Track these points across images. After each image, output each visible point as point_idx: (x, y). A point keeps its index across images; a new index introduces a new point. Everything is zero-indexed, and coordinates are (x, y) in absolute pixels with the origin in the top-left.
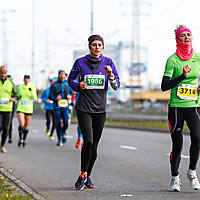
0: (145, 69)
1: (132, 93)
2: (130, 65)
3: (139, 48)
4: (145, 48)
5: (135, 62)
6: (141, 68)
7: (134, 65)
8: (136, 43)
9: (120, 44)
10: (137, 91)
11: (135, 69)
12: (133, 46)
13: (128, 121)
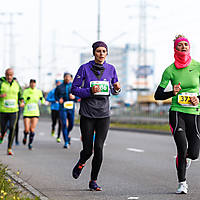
0: (152, 72)
1: (139, 95)
2: (136, 68)
3: (145, 51)
4: (152, 51)
5: (142, 64)
6: (148, 71)
7: (141, 68)
8: (142, 46)
9: (127, 47)
10: (144, 93)
11: (142, 71)
12: (140, 48)
13: (135, 124)
